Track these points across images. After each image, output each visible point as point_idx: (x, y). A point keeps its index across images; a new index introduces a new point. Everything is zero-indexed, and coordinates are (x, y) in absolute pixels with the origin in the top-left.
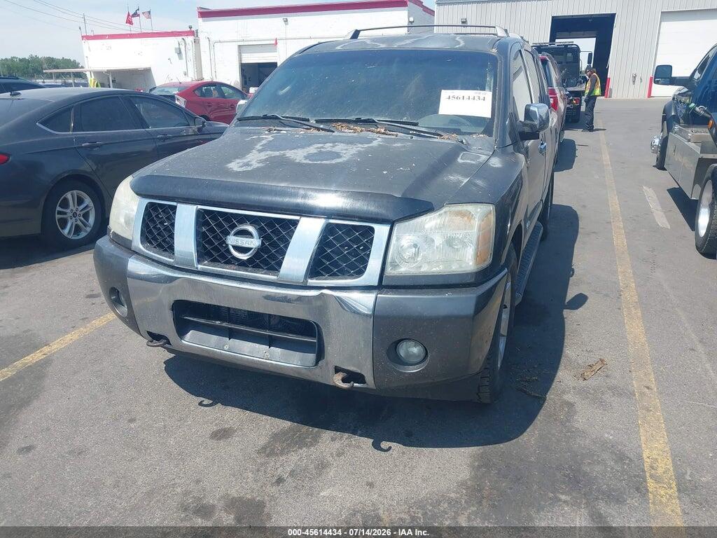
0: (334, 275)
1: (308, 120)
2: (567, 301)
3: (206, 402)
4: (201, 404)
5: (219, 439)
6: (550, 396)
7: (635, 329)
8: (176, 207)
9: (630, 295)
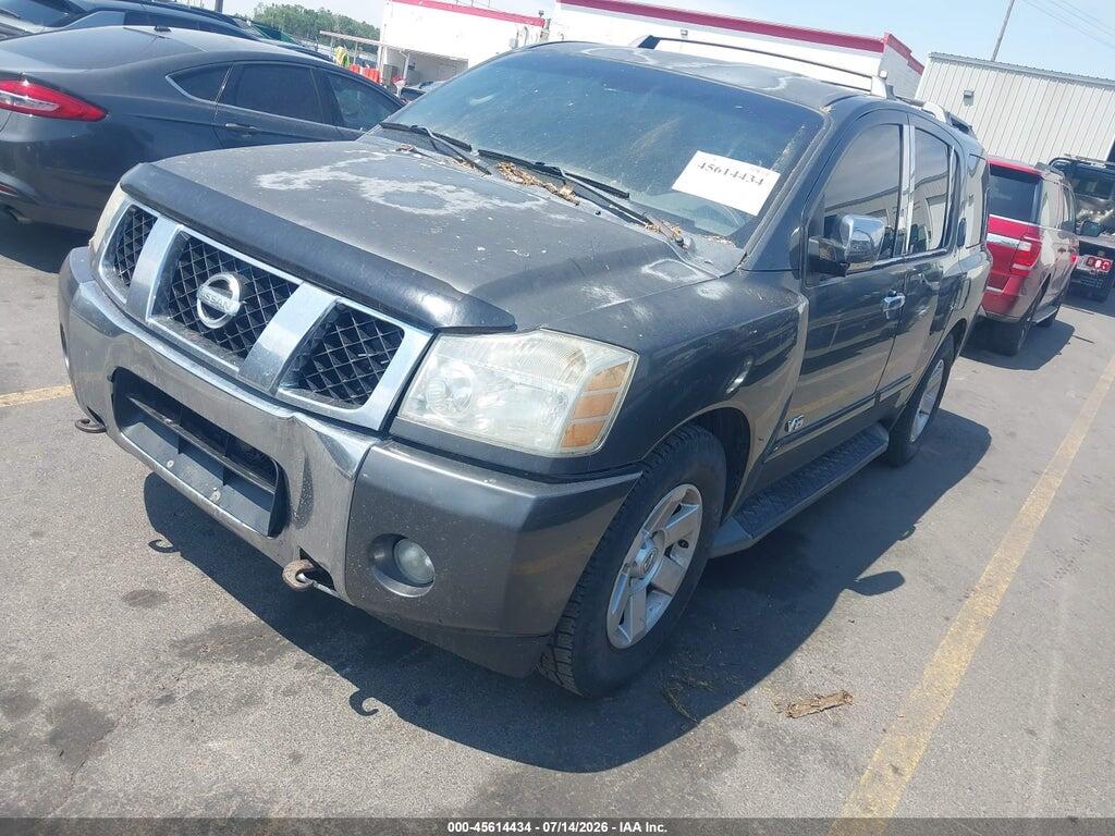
0: (324, 393)
1: (469, 149)
2: (863, 576)
3: (165, 543)
4: (153, 544)
5: (134, 604)
6: (710, 724)
7: (950, 663)
8: (156, 219)
9: (984, 604)
